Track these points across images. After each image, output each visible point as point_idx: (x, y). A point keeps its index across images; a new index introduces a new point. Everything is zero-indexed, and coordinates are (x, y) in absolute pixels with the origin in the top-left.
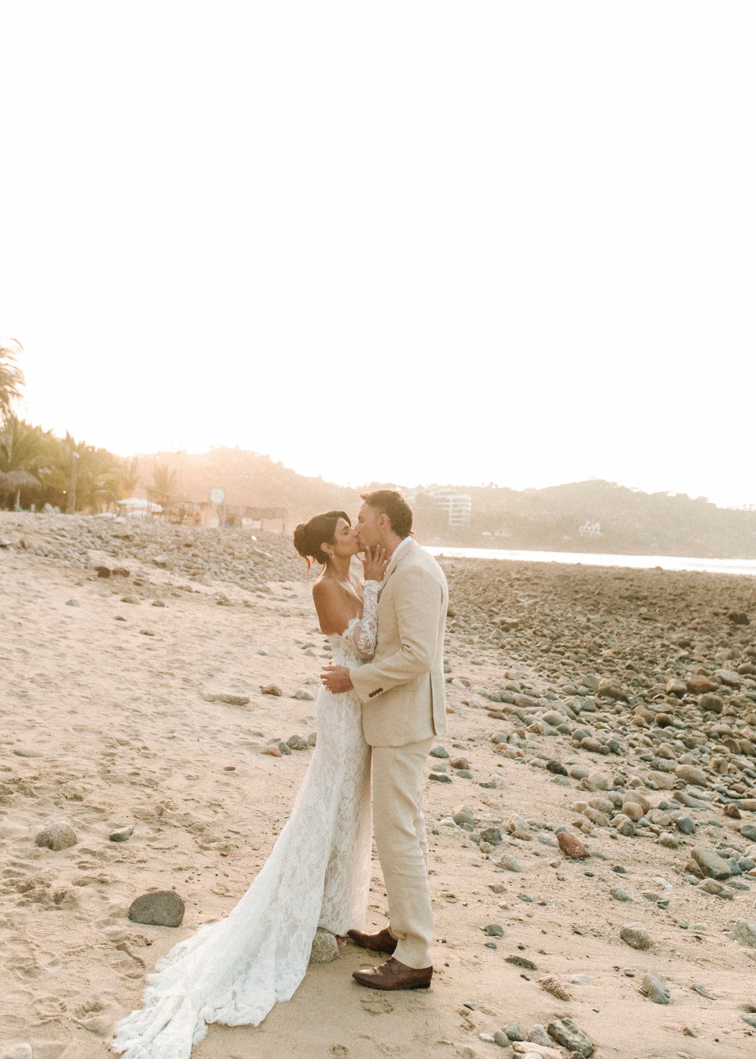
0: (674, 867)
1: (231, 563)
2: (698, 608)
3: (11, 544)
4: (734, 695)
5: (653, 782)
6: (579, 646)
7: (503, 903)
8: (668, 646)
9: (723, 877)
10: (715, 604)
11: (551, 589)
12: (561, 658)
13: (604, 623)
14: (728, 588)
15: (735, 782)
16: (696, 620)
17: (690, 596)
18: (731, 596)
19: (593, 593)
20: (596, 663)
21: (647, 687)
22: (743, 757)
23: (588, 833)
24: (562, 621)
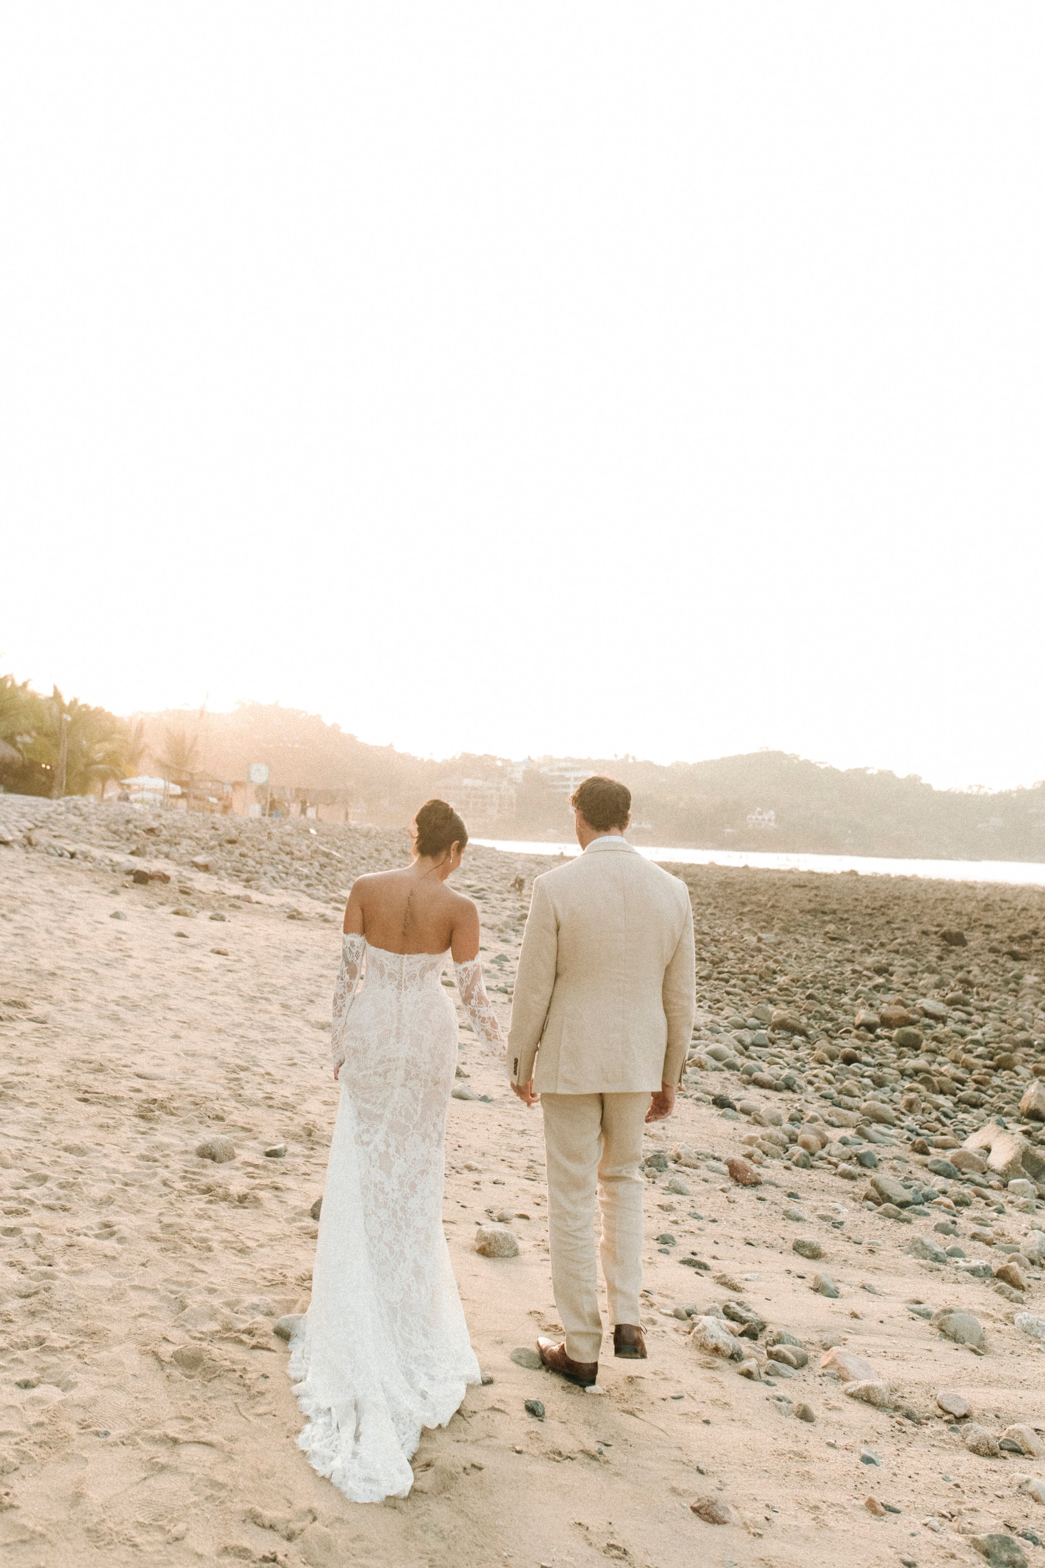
0: (851, 1195)
1: (291, 865)
2: (903, 924)
3: (13, 841)
4: (938, 1029)
5: (833, 1119)
6: (747, 972)
7: (673, 1218)
8: (861, 972)
9: (903, 1205)
10: (925, 919)
11: (710, 900)
12: (725, 987)
13: (779, 944)
14: (943, 899)
15: (928, 1121)
16: (898, 941)
17: (893, 909)
18: (946, 910)
19: (766, 905)
20: (768, 993)
21: (831, 1020)
22: (941, 1096)
23: (760, 1163)
24: (725, 941)
